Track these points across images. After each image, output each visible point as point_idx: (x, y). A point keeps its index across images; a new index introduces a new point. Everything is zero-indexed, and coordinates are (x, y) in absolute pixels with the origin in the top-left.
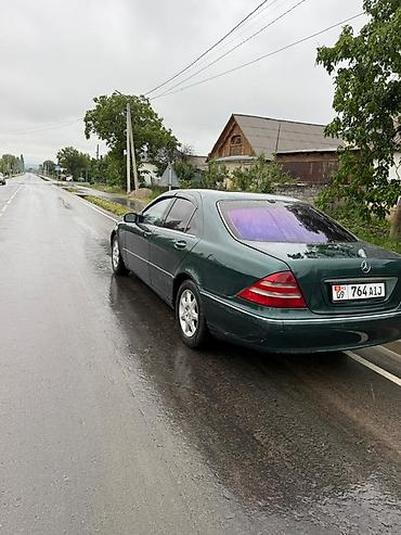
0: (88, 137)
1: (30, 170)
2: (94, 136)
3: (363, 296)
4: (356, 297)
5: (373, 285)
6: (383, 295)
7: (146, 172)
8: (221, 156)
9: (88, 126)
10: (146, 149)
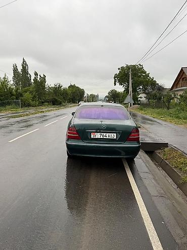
0: (115, 85)
1: (101, 100)
2: (118, 84)
3: (105, 137)
4: (102, 137)
5: (110, 134)
6: (115, 138)
7: (141, 98)
8: (177, 88)
9: (115, 80)
10: (141, 87)
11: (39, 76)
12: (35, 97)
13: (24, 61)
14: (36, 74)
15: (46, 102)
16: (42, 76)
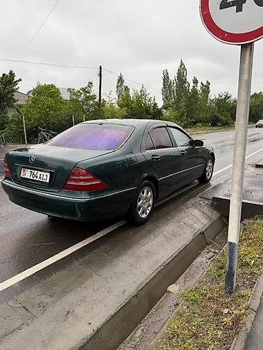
3: (35, 178)
4: (31, 177)
5: (42, 173)
6: (48, 181)
11: (199, 84)
12: (183, 114)
13: (182, 64)
14: (196, 82)
15: (200, 121)
16: (205, 83)
